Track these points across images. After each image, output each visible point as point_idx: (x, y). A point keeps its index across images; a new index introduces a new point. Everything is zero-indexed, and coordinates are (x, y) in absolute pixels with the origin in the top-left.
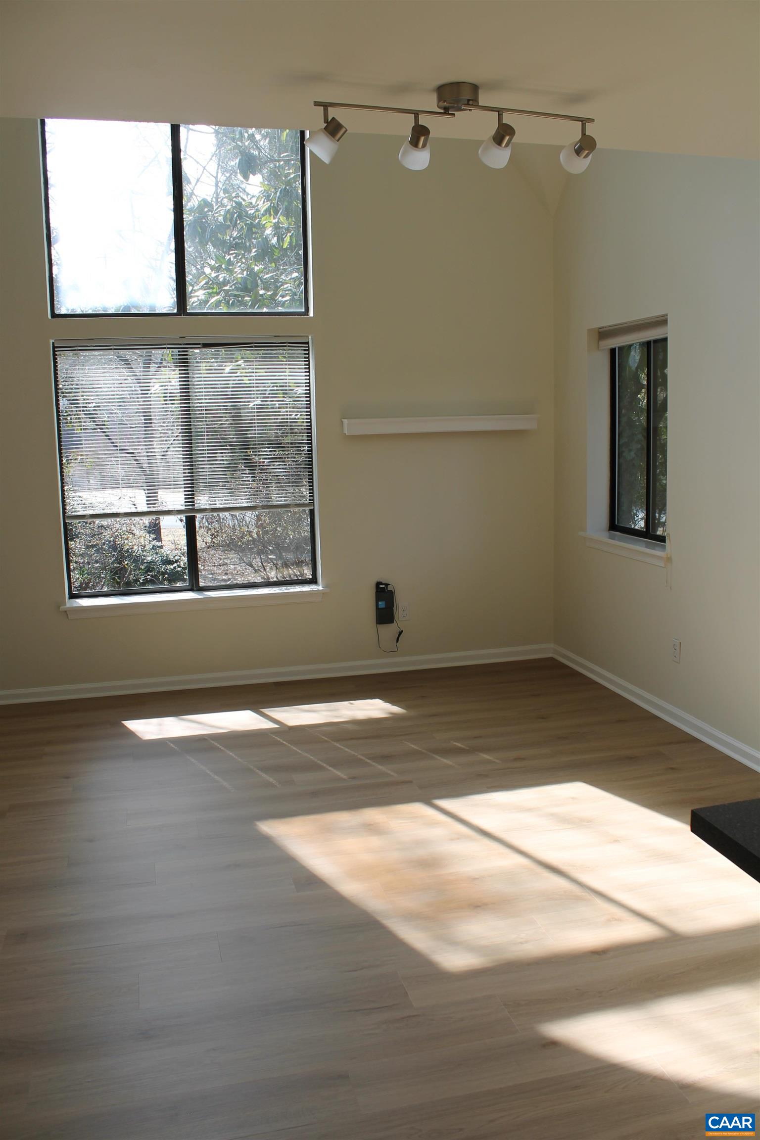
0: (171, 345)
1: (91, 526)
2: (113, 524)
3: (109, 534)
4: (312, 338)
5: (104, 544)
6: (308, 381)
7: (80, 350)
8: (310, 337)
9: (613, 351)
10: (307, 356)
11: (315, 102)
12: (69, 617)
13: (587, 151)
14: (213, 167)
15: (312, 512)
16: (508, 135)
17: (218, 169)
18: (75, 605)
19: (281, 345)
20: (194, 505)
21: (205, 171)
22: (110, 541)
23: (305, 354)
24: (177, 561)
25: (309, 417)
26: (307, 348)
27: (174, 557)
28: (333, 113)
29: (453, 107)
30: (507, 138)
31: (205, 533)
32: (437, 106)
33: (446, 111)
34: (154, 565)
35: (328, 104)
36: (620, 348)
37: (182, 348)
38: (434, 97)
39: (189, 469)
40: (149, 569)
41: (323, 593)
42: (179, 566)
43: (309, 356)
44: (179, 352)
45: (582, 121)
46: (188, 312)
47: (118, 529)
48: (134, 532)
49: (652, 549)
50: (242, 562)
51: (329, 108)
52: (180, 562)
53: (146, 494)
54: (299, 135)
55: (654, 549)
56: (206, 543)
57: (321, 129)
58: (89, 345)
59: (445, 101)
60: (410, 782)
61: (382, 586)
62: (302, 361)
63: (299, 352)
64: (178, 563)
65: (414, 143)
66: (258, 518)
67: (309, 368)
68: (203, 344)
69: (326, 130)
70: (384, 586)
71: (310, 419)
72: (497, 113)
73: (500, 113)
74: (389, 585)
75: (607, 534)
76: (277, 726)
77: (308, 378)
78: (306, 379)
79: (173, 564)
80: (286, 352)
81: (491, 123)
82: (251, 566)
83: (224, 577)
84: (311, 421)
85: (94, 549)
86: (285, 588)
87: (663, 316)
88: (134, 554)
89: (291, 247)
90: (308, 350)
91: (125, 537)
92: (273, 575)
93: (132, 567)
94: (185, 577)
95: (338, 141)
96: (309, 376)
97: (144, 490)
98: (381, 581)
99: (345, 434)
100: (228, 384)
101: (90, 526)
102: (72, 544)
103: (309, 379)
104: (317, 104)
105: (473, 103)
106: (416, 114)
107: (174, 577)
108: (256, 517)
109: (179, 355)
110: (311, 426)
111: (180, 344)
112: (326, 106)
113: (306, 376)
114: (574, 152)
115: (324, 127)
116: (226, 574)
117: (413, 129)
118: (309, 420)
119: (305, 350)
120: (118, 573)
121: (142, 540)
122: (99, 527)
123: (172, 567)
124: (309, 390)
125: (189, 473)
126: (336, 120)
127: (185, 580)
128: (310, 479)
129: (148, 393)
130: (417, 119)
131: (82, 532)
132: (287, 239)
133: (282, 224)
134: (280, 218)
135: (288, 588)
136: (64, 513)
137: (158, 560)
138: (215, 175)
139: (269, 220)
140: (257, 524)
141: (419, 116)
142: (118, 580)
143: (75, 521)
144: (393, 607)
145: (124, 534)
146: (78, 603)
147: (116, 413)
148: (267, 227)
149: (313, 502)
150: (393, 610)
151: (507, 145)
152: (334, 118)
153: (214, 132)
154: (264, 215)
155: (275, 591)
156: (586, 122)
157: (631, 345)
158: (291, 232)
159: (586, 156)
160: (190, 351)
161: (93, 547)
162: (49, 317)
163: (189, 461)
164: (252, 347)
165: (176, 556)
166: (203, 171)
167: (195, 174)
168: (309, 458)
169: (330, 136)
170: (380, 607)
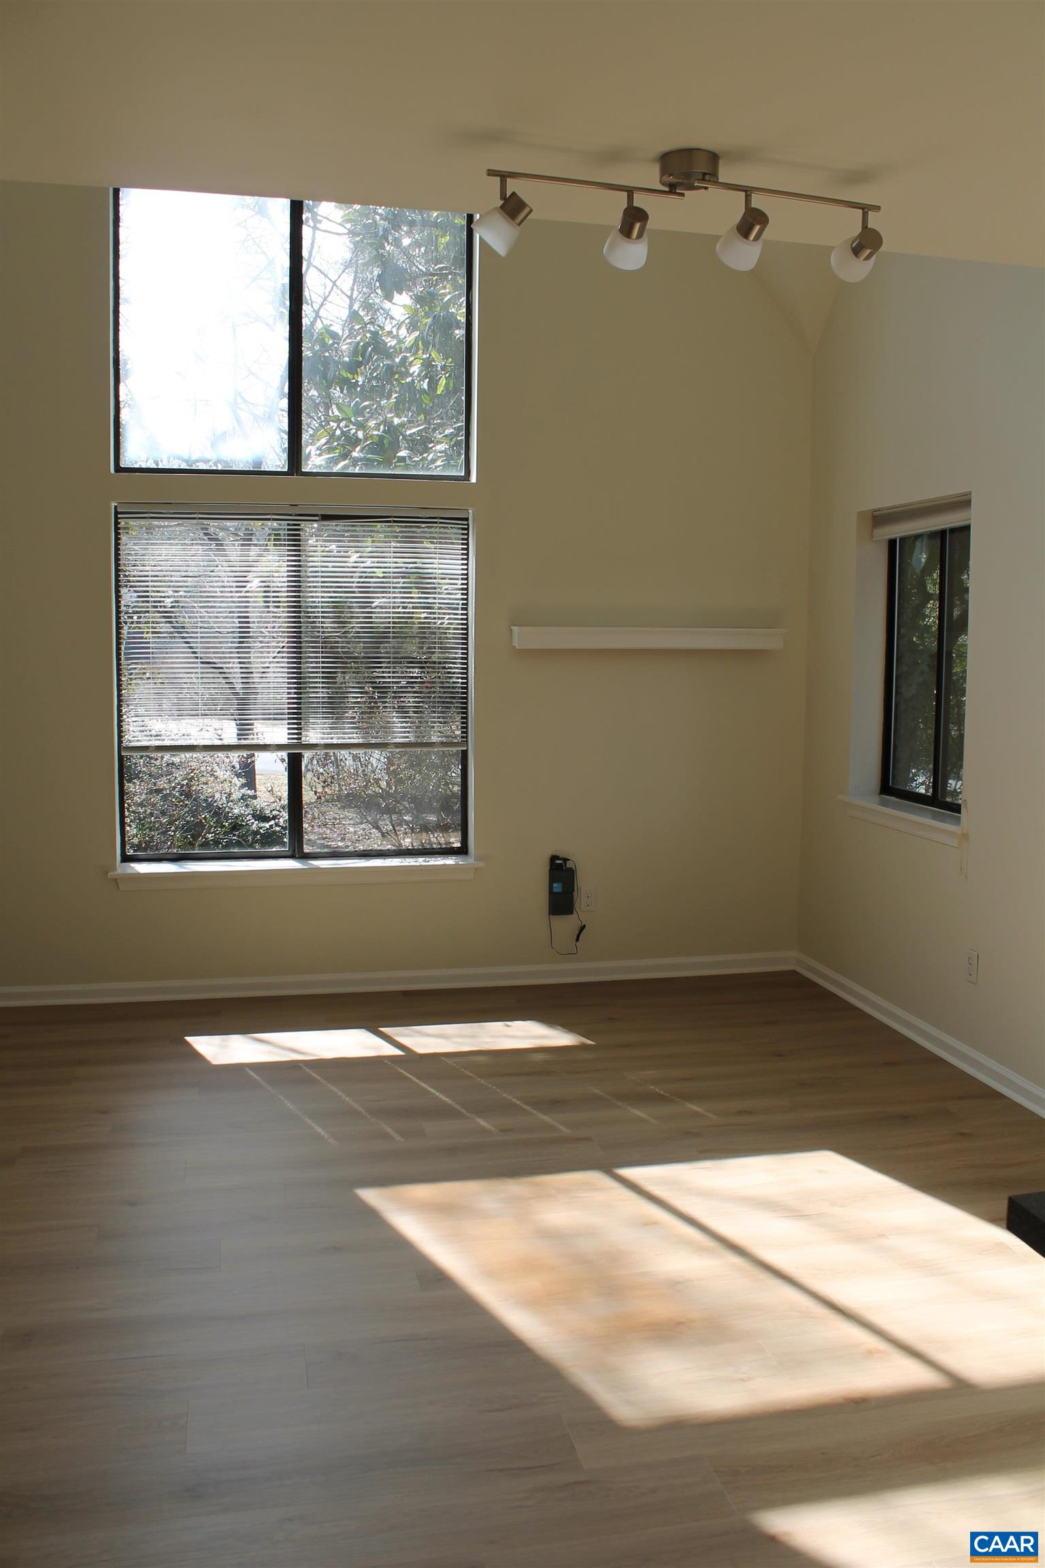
0: (279, 515)
1: (158, 763)
2: (188, 762)
3: (181, 775)
4: (473, 513)
5: (174, 788)
6: (466, 572)
7: (152, 518)
8: (470, 511)
9: (892, 543)
10: (466, 537)
11: (489, 170)
12: (121, 888)
13: (869, 251)
14: (346, 281)
15: (464, 755)
16: (758, 224)
17: (353, 285)
18: (129, 871)
19: (431, 521)
20: (300, 739)
21: (335, 288)
22: (182, 786)
23: (463, 534)
24: (274, 818)
25: (465, 622)
26: (466, 527)
27: (271, 811)
28: (512, 186)
29: (681, 184)
30: (757, 228)
31: (316, 779)
32: (660, 182)
33: (672, 189)
34: (243, 821)
35: (507, 174)
36: (903, 539)
37: (292, 520)
38: (656, 170)
39: (295, 688)
40: (235, 827)
41: (476, 869)
42: (277, 825)
43: (468, 537)
44: (288, 525)
45: (863, 209)
46: (303, 470)
47: (194, 769)
48: (215, 773)
49: (941, 821)
50: (365, 821)
51: (508, 179)
52: (279, 819)
53: (237, 725)
55: (944, 822)
56: (316, 792)
57: (496, 208)
58: (164, 511)
59: (670, 175)
60: (588, 1139)
61: (558, 862)
62: (458, 544)
63: (454, 531)
64: (277, 820)
65: (626, 231)
66: (390, 762)
67: (467, 554)
68: (322, 516)
69: (503, 210)
70: (561, 862)
71: (467, 624)
72: (744, 193)
73: (748, 193)
74: (568, 860)
75: (877, 798)
76: (402, 1053)
77: (466, 567)
78: (462, 569)
79: (268, 822)
80: (436, 530)
81: (735, 207)
82: (378, 828)
83: (339, 844)
84: (468, 627)
85: (160, 795)
86: (424, 859)
87: (965, 494)
88: (215, 804)
89: (448, 392)
90: (467, 529)
91: (203, 779)
92: (407, 842)
93: (212, 824)
94: (285, 840)
95: (519, 225)
96: (467, 564)
97: (235, 720)
98: (557, 854)
99: (515, 647)
101: (155, 762)
102: (129, 787)
103: (467, 569)
104: (491, 173)
105: (710, 177)
106: (630, 191)
107: (269, 838)
108: (386, 760)
109: (289, 530)
110: (467, 634)
111: (291, 515)
112: (503, 176)
113: (463, 564)
114: (852, 254)
115: (500, 205)
116: (343, 839)
117: (626, 211)
118: (466, 627)
119: (463, 529)
120: (192, 829)
121: (226, 785)
122: (168, 765)
123: (267, 825)
124: (467, 584)
125: (295, 693)
126: (517, 196)
127: (283, 844)
128: (462, 708)
129: (245, 587)
130: (630, 198)
131: (144, 771)
132: (443, 382)
133: (435, 361)
134: (432, 353)
135: (427, 859)
136: (120, 742)
137: (249, 814)
138: (349, 293)
139: (416, 356)
140: (388, 769)
141: (634, 195)
142: (191, 839)
143: (134, 754)
144: (573, 890)
145: (203, 776)
146: (133, 868)
147: (201, 613)
148: (415, 365)
149: (467, 741)
150: (573, 895)
151: (757, 238)
152: (514, 194)
153: (348, 234)
154: (409, 350)
155: (409, 862)
156: (869, 210)
157: (918, 537)
158: (447, 372)
159: (867, 258)
160: (303, 524)
161: (158, 791)
162: (112, 470)
163: (296, 681)
164: (389, 522)
165: (274, 810)
166: (332, 288)
167: (321, 291)
168: (462, 678)
169: (508, 217)
170: (554, 890)
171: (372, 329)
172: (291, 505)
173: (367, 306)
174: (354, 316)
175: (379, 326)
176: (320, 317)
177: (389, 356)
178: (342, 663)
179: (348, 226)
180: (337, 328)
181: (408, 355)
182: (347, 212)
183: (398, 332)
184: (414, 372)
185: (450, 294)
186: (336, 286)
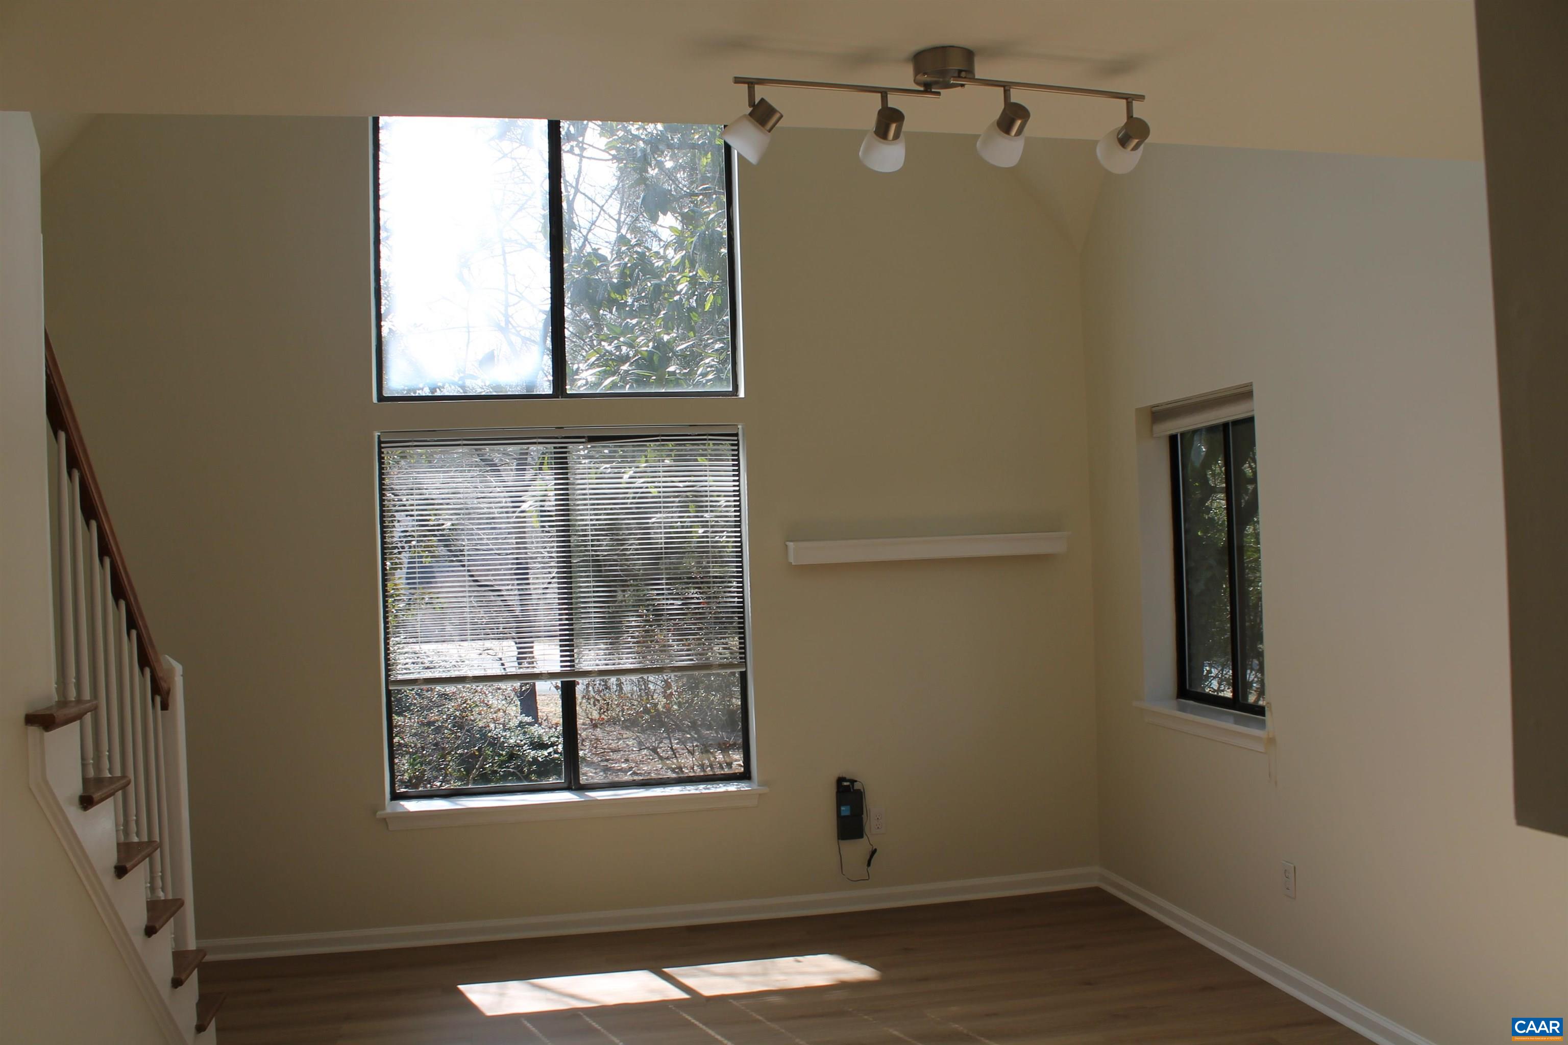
0: (543, 439)
1: (429, 695)
2: (460, 693)
3: (453, 706)
4: (743, 428)
5: (446, 720)
6: (738, 488)
7: (416, 446)
8: (740, 427)
9: (1173, 439)
10: (736, 453)
11: (735, 78)
12: (389, 828)
13: (1136, 141)
14: (614, 207)
15: (743, 676)
16: (1020, 118)
17: (620, 209)
18: (400, 810)
19: (700, 438)
20: (573, 666)
21: (602, 213)
22: (455, 717)
23: (733, 450)
24: (553, 745)
25: (739, 539)
26: (736, 442)
27: (549, 738)
28: (761, 92)
29: (937, 83)
30: (1018, 123)
31: (591, 707)
32: (914, 82)
33: (927, 88)
34: (519, 750)
35: (754, 81)
36: (1182, 434)
37: (559, 443)
38: (908, 69)
39: (566, 614)
40: (512, 756)
41: (760, 795)
42: (556, 752)
43: (739, 453)
44: (555, 448)
45: (1127, 99)
46: (568, 392)
47: (466, 700)
48: (489, 703)
49: (1246, 726)
50: (644, 747)
51: (755, 86)
52: (557, 745)
53: (517, 649)
54: (723, 151)
55: (1248, 727)
56: (591, 719)
57: (745, 116)
58: (428, 439)
59: (924, 74)
61: (845, 784)
62: (729, 460)
63: (726, 447)
64: (555, 747)
65: (882, 132)
66: (668, 686)
67: (738, 470)
68: (589, 437)
69: (750, 116)
70: (848, 784)
71: (740, 542)
72: (1002, 88)
73: (1006, 88)
74: (856, 781)
75: (1174, 703)
76: (688, 997)
77: (737, 483)
78: (734, 486)
79: (547, 749)
80: (706, 447)
81: (993, 103)
82: (657, 754)
83: (624, 765)
85: (432, 728)
86: (705, 786)
87: (1246, 386)
88: (489, 734)
89: (714, 311)
90: (738, 445)
91: (477, 710)
92: (690, 763)
93: (487, 754)
94: (562, 770)
95: (770, 131)
96: (738, 481)
97: (515, 644)
98: (844, 776)
99: (791, 563)
100: (627, 493)
101: (426, 695)
102: (398, 721)
103: (739, 486)
104: (738, 81)
105: (965, 73)
106: (884, 93)
107: (545, 768)
108: (663, 683)
109: (555, 453)
110: (741, 552)
111: (557, 438)
112: (751, 83)
113: (734, 481)
114: (1119, 145)
115: (749, 112)
116: (627, 761)
117: (880, 113)
118: (740, 544)
119: (733, 445)
120: (468, 762)
121: (502, 715)
122: (440, 696)
123: (546, 753)
124: (739, 501)
125: (567, 619)
126: (766, 102)
127: (559, 775)
128: (740, 628)
129: (519, 507)
130: (884, 99)
131: (415, 703)
132: (710, 298)
133: (702, 279)
134: (699, 271)
135: (709, 786)
136: (387, 676)
137: (525, 744)
138: (616, 217)
139: (684, 274)
140: (665, 692)
141: (888, 95)
142: (464, 773)
143: (405, 688)
144: (862, 814)
145: (477, 705)
146: (403, 806)
147: (479, 535)
148: (682, 283)
149: (745, 662)
150: (862, 818)
151: (1019, 132)
152: (762, 100)
153: (612, 160)
154: (676, 269)
155: (689, 790)
156: (1133, 100)
157: (1195, 432)
158: (715, 289)
159: (1135, 148)
160: (570, 446)
161: (430, 724)
162: (375, 400)
163: (567, 606)
164: (657, 441)
165: (552, 736)
166: (600, 213)
167: (589, 216)
168: (739, 597)
169: (758, 124)
170: (843, 814)
171: (639, 250)
172: (556, 428)
173: (634, 229)
174: (622, 240)
175: (647, 248)
176: (589, 243)
177: (658, 277)
178: (622, 581)
179: (613, 152)
180: (606, 252)
181: (675, 274)
182: (611, 139)
183: (665, 253)
184: (681, 290)
185: (713, 212)
186: (604, 210)
